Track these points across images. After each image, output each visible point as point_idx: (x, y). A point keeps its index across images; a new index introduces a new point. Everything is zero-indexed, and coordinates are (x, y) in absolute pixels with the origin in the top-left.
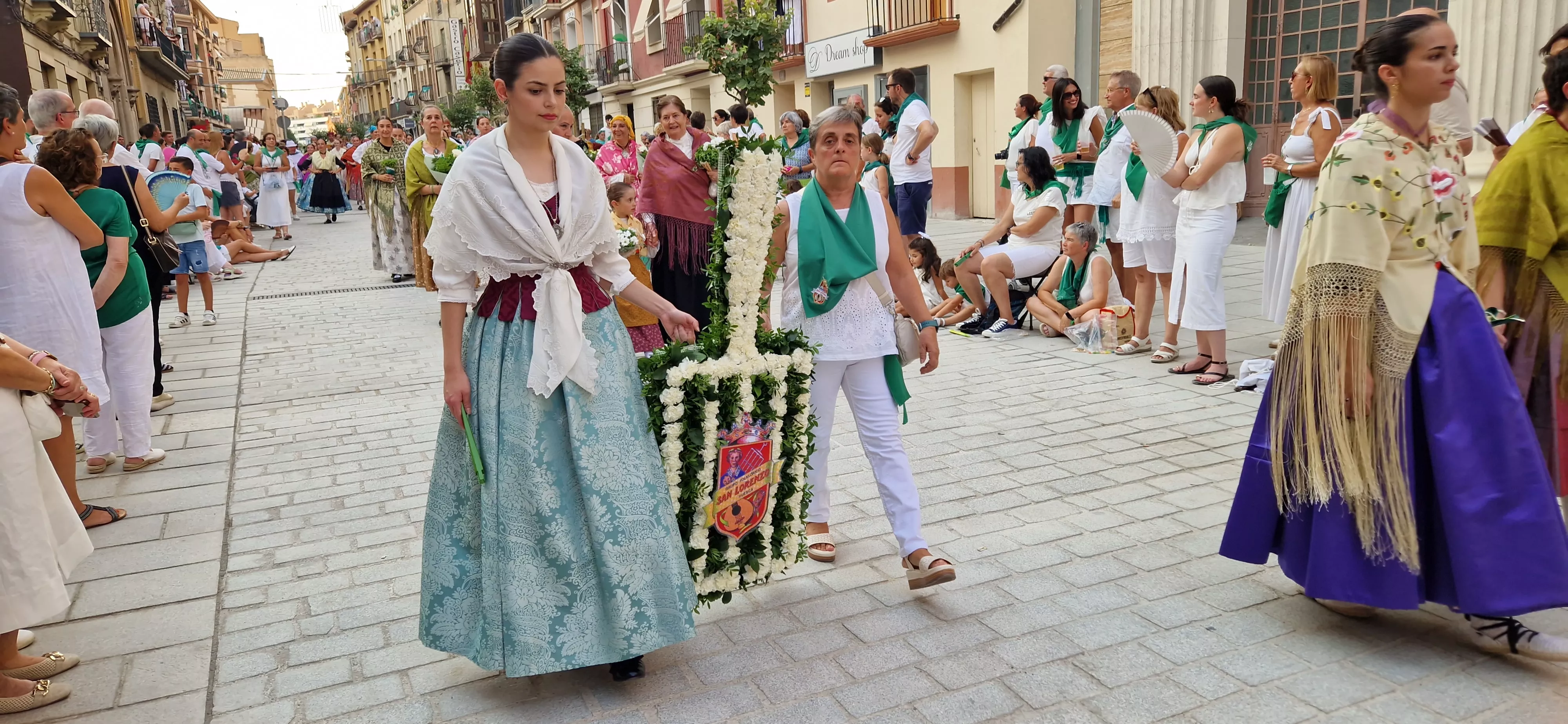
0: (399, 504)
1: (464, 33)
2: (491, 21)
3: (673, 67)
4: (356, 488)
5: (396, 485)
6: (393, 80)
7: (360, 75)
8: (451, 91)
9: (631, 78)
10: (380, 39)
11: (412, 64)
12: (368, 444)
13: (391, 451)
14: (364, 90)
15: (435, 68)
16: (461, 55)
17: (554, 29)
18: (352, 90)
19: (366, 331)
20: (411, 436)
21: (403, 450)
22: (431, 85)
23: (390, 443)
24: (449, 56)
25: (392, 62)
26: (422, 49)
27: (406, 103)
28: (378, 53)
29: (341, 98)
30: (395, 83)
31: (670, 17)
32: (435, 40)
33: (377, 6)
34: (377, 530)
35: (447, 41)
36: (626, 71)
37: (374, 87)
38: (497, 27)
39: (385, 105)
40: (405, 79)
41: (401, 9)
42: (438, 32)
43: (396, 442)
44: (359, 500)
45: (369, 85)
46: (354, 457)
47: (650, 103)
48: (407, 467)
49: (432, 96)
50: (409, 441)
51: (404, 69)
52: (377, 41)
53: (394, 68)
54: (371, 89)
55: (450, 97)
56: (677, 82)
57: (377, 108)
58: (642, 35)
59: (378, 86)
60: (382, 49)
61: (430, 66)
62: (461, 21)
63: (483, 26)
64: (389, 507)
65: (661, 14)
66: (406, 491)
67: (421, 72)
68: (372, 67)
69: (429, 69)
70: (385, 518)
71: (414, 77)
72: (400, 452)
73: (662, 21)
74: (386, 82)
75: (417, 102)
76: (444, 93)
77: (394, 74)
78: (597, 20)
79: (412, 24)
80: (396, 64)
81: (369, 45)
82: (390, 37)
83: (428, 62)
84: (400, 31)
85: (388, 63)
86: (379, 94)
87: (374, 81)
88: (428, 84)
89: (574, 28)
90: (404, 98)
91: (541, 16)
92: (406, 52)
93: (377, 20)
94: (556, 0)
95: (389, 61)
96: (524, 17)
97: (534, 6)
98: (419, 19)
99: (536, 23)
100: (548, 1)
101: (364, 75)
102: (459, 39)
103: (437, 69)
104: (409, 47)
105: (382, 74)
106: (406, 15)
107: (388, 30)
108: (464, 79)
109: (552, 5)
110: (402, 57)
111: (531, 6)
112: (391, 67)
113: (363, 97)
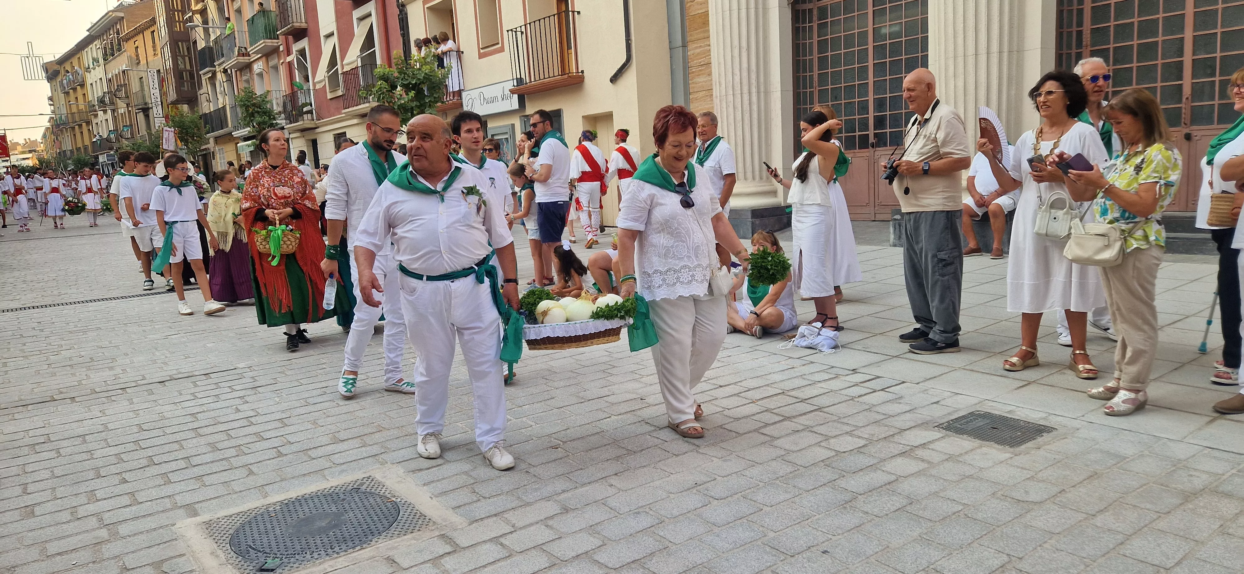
0: (92, 508)
1: (162, 81)
2: (186, 71)
3: (350, 109)
4: (47, 495)
5: (89, 489)
6: (94, 121)
7: (63, 118)
8: (150, 130)
9: (315, 118)
10: (82, 85)
11: (112, 107)
12: (61, 451)
13: (85, 456)
14: (66, 129)
15: (134, 110)
16: (159, 100)
17: (244, 78)
18: (55, 130)
19: (63, 342)
20: (106, 440)
21: (97, 454)
22: (131, 125)
23: (84, 448)
24: (148, 100)
25: (94, 106)
26: (122, 94)
27: (108, 140)
28: (80, 98)
29: (44, 136)
30: (97, 124)
31: (347, 68)
32: (135, 87)
33: (79, 58)
34: (68, 536)
35: (146, 88)
36: (310, 112)
37: (77, 127)
38: (192, 76)
39: (87, 142)
40: (107, 120)
41: (101, 61)
42: (137, 80)
43: (91, 447)
44: (49, 507)
45: (72, 125)
46: (47, 464)
47: (332, 139)
48: (101, 471)
49: (132, 134)
50: (103, 444)
51: (105, 112)
52: (79, 87)
53: (96, 111)
54: (73, 128)
55: (150, 134)
56: (355, 121)
57: (80, 145)
58: (323, 83)
59: (80, 126)
60: (84, 95)
61: (130, 109)
62: (159, 71)
63: (179, 75)
64: (81, 512)
65: (339, 66)
66: (99, 494)
67: (122, 114)
68: (74, 110)
69: (129, 112)
70: (77, 523)
71: (115, 118)
72: (95, 457)
73: (340, 72)
74: (88, 123)
75: (117, 140)
76: (143, 131)
77: (96, 116)
78: (283, 70)
79: (112, 73)
80: (97, 107)
81: (71, 91)
82: (92, 84)
83: (128, 105)
84: (101, 79)
85: (90, 107)
86: (82, 132)
87: (76, 122)
88: (128, 124)
89: (263, 76)
90: (106, 136)
91: (231, 67)
92: (107, 97)
93: (79, 69)
94: (247, 54)
95: (91, 104)
96: (217, 68)
97: (225, 59)
98: (119, 69)
99: (228, 73)
100: (239, 55)
101: (67, 117)
102: (157, 86)
103: (137, 111)
104: (109, 93)
105: (84, 116)
106: (106, 66)
107: (89, 79)
108: (164, 119)
109: (242, 58)
110: (103, 101)
111: (223, 59)
112: (92, 109)
113: (66, 135)
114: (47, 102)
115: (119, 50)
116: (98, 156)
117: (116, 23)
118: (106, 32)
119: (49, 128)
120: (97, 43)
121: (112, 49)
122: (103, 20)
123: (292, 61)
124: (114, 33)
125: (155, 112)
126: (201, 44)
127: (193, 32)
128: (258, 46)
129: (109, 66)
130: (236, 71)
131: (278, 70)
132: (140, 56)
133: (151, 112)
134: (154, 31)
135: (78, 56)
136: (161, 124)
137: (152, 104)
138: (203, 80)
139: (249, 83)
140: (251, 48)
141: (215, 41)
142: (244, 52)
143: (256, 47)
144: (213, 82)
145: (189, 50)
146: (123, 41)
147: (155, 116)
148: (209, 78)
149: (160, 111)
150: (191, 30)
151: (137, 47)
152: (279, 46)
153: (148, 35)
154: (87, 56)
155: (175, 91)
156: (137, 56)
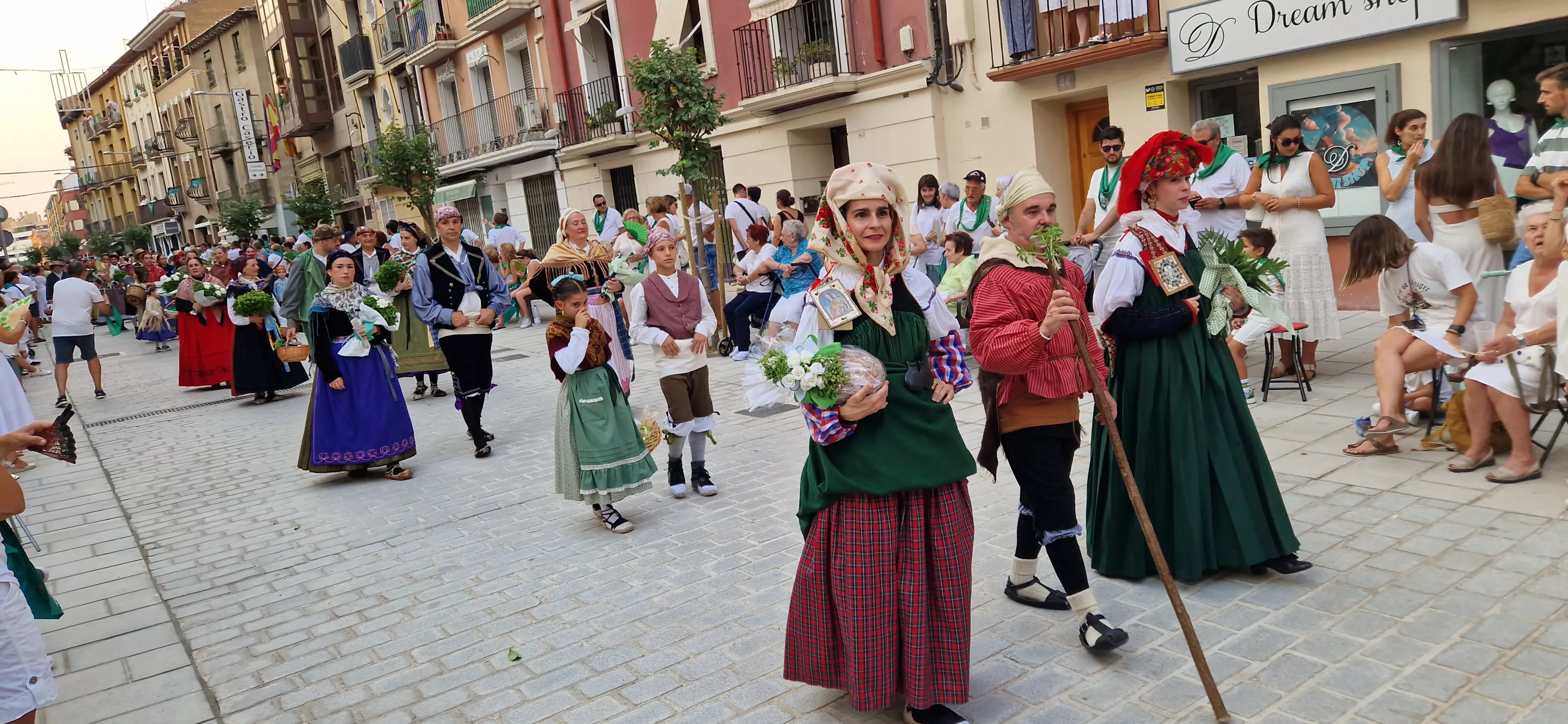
3: (759, 98)
6: (141, 177)
7: (92, 176)
9: (628, 129)
10: (119, 127)
11: (171, 153)
14: (97, 192)
15: (207, 155)
16: (252, 135)
22: (203, 178)
24: (232, 139)
25: (143, 154)
26: (188, 133)
27: (167, 201)
28: (118, 145)
30: (146, 180)
32: (207, 120)
33: (113, 88)
35: (227, 121)
36: (621, 119)
37: (113, 187)
39: (131, 208)
40: (162, 174)
41: (149, 88)
42: (211, 112)
45: (105, 185)
51: (158, 161)
52: (114, 130)
53: (140, 163)
54: (107, 190)
57: (119, 212)
59: (119, 186)
60: (123, 140)
61: (201, 154)
62: (248, 93)
65: (704, 21)
67: (186, 163)
68: (109, 162)
69: (199, 158)
71: (175, 170)
73: (708, 33)
74: (131, 180)
75: (182, 203)
76: (225, 185)
77: (143, 169)
79: (168, 104)
80: (145, 157)
81: (102, 137)
82: (134, 124)
83: (196, 148)
84: (150, 115)
85: (134, 156)
86: (122, 195)
87: (113, 180)
88: (198, 176)
89: (484, 71)
90: (161, 197)
91: (418, 62)
92: (161, 140)
93: (114, 103)
94: (449, 35)
95: (135, 153)
96: (379, 69)
97: (405, 49)
98: (180, 97)
99: (403, 75)
100: (438, 37)
101: (98, 174)
102: (247, 115)
103: (212, 156)
104: (165, 133)
105: (124, 171)
106: (158, 95)
107: (131, 115)
108: (263, 164)
109: (444, 42)
110: (155, 147)
111: (399, 50)
112: (137, 160)
113: (97, 200)
114: (67, 157)
115: (180, 67)
116: (150, 226)
117: (172, 29)
118: (156, 44)
119: (55, 195)
120: (143, 62)
121: (167, 68)
122: (152, 26)
123: (572, 31)
124: (169, 44)
125: (247, 154)
126: (342, 35)
127: (324, 19)
128: (494, 12)
129: (163, 94)
130: (422, 69)
131: (523, 55)
132: (215, 73)
133: (237, 156)
134: (237, 34)
135: (110, 85)
136: (258, 171)
137: (241, 143)
138: (349, 93)
139: (452, 87)
140: (476, 19)
141: (375, 25)
142: (446, 33)
143: (489, 14)
144: (368, 94)
145: (312, 49)
146: (185, 53)
147: (248, 160)
148: (360, 90)
149: (255, 153)
150: (319, 15)
151: (209, 61)
152: (533, 10)
153: (227, 40)
154: (126, 83)
155: (297, 115)
156: (210, 75)
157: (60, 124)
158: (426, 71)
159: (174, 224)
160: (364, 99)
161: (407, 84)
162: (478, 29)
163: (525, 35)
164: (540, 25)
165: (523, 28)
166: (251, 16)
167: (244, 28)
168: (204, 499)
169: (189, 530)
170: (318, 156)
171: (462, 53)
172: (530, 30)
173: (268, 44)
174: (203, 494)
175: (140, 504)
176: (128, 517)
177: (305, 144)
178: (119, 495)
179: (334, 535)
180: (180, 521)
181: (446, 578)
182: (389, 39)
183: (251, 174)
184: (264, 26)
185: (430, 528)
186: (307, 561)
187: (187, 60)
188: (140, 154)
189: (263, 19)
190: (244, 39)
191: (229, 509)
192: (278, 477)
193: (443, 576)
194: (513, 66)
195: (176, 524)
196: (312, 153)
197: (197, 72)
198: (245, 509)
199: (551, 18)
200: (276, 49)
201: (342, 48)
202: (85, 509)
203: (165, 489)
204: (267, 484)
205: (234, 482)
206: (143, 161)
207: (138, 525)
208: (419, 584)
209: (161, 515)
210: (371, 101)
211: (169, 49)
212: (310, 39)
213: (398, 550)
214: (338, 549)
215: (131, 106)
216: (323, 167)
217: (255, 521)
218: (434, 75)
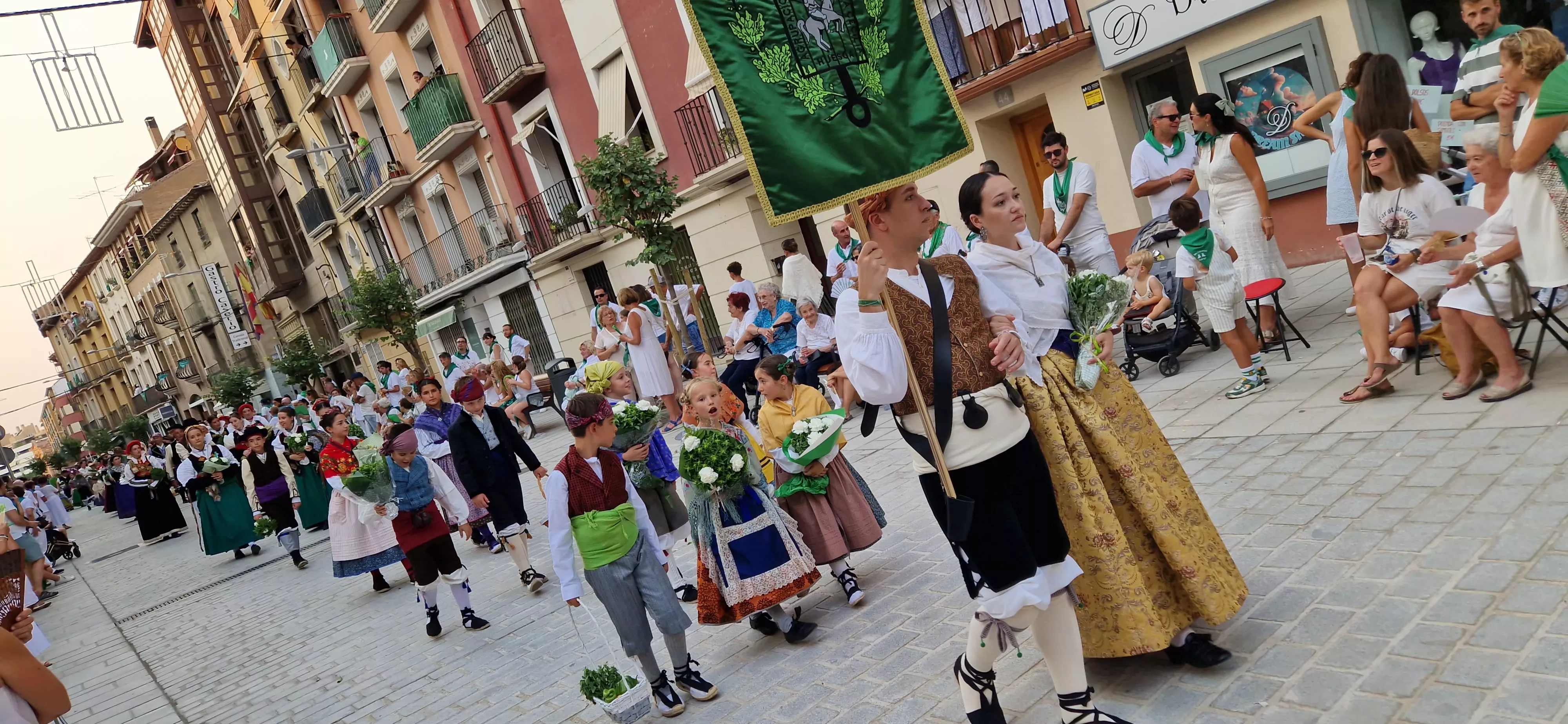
6: (128, 368)
7: (81, 377)
8: (221, 355)
10: (98, 324)
14: (88, 392)
15: (189, 334)
16: (229, 306)
18: (71, 397)
22: (189, 358)
24: (210, 313)
26: (167, 317)
27: (158, 387)
28: (100, 342)
30: (134, 371)
31: (692, 96)
32: (183, 300)
33: (85, 288)
35: (203, 298)
37: (103, 384)
38: (289, 249)
39: (124, 400)
40: (148, 361)
41: (121, 280)
42: (186, 289)
45: (95, 383)
51: (142, 350)
52: (93, 328)
54: (98, 388)
55: (223, 361)
56: (713, 196)
57: (113, 407)
59: (108, 381)
60: (104, 336)
61: (182, 334)
62: (218, 266)
65: (645, 110)
67: (170, 346)
68: (94, 361)
69: (182, 339)
71: (161, 356)
74: (119, 373)
75: (171, 384)
76: (211, 360)
77: (129, 360)
78: (494, 170)
79: (143, 292)
80: (129, 348)
81: (83, 337)
82: (113, 318)
83: (177, 330)
84: (126, 306)
85: (118, 350)
86: (113, 390)
87: (101, 377)
88: (184, 357)
89: (442, 199)
90: (152, 384)
91: (376, 203)
92: (141, 328)
93: (89, 302)
94: (403, 172)
95: (118, 346)
96: (340, 217)
97: (361, 193)
98: (152, 284)
99: (364, 219)
100: (391, 176)
101: (85, 374)
102: (221, 287)
103: (194, 334)
104: (144, 322)
105: (110, 365)
106: (131, 285)
107: (108, 311)
108: (244, 332)
109: (398, 179)
110: (137, 336)
111: (356, 195)
112: (122, 352)
113: (89, 400)
114: (53, 364)
115: (147, 255)
116: (146, 415)
117: (132, 219)
118: (119, 237)
119: (48, 403)
120: (110, 257)
121: (135, 258)
122: (112, 220)
123: (520, 143)
124: (132, 234)
125: (227, 325)
126: (298, 192)
127: (278, 179)
128: (440, 140)
129: (136, 283)
130: (382, 209)
131: (476, 176)
132: (182, 253)
133: (218, 329)
134: (196, 211)
135: (82, 285)
136: (241, 340)
137: (220, 315)
138: (315, 246)
139: (414, 220)
140: (424, 150)
141: (328, 176)
142: (398, 169)
143: (436, 144)
144: (333, 243)
145: (272, 211)
146: (150, 240)
147: (229, 331)
148: (325, 241)
149: (235, 323)
150: (272, 177)
151: (174, 243)
152: (478, 131)
153: (188, 219)
154: (97, 280)
155: (269, 278)
156: (178, 256)
157: (40, 333)
158: (386, 211)
159: (169, 408)
160: (331, 249)
161: (370, 226)
162: (429, 160)
163: (475, 157)
164: (487, 143)
165: (471, 150)
166: (207, 191)
167: (202, 204)
168: (245, 670)
169: (235, 704)
170: (297, 314)
171: (417, 185)
172: (479, 151)
173: (228, 215)
174: (242, 665)
175: (183, 688)
176: (173, 704)
177: (282, 304)
178: (162, 683)
179: (377, 680)
180: (224, 697)
181: (492, 700)
182: (344, 187)
183: (235, 344)
184: (221, 198)
185: (468, 654)
186: (354, 710)
187: (153, 246)
188: (124, 347)
189: (219, 192)
190: (204, 215)
191: (270, 676)
192: (312, 635)
193: (490, 699)
194: (469, 189)
195: (222, 701)
196: (291, 312)
197: (164, 256)
198: (286, 672)
199: (497, 136)
200: (237, 218)
201: (301, 205)
202: (130, 704)
203: (205, 668)
204: (304, 644)
205: (271, 648)
206: (127, 353)
207: (185, 709)
208: (467, 711)
209: (206, 694)
210: (338, 250)
211: (133, 239)
212: (268, 202)
213: (441, 682)
214: (384, 693)
215: (106, 302)
216: (304, 323)
217: (298, 682)
218: (394, 213)
